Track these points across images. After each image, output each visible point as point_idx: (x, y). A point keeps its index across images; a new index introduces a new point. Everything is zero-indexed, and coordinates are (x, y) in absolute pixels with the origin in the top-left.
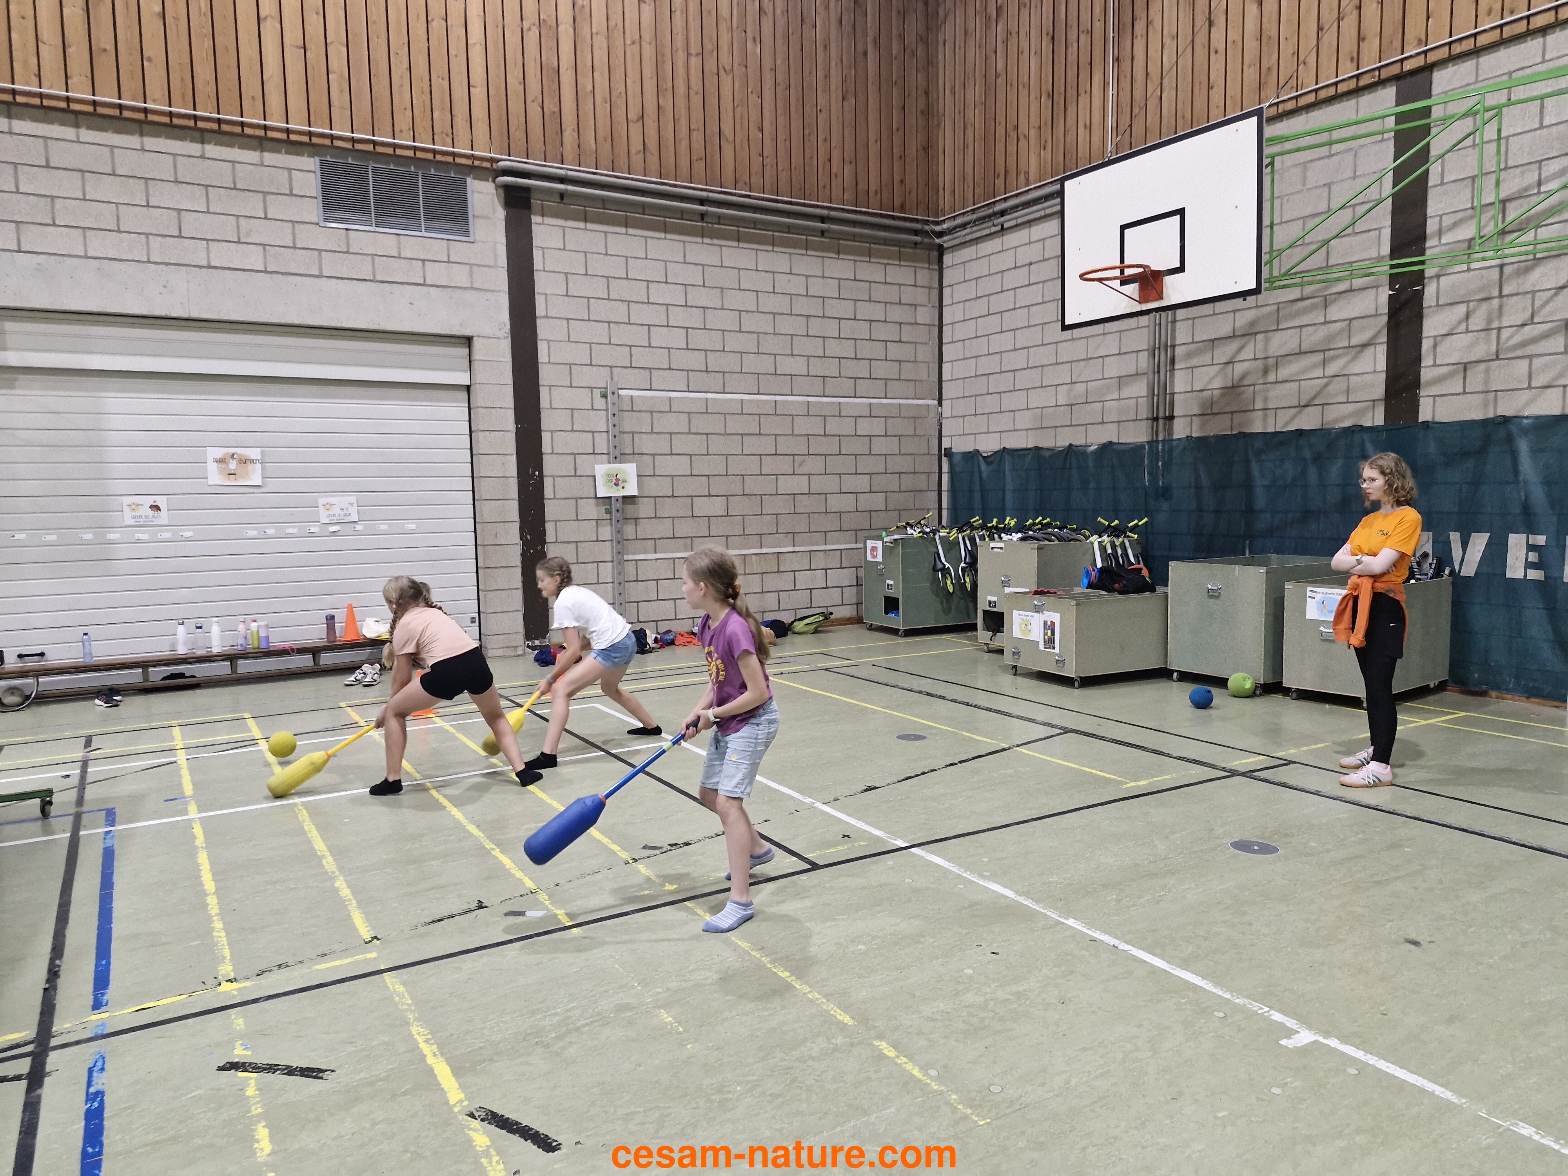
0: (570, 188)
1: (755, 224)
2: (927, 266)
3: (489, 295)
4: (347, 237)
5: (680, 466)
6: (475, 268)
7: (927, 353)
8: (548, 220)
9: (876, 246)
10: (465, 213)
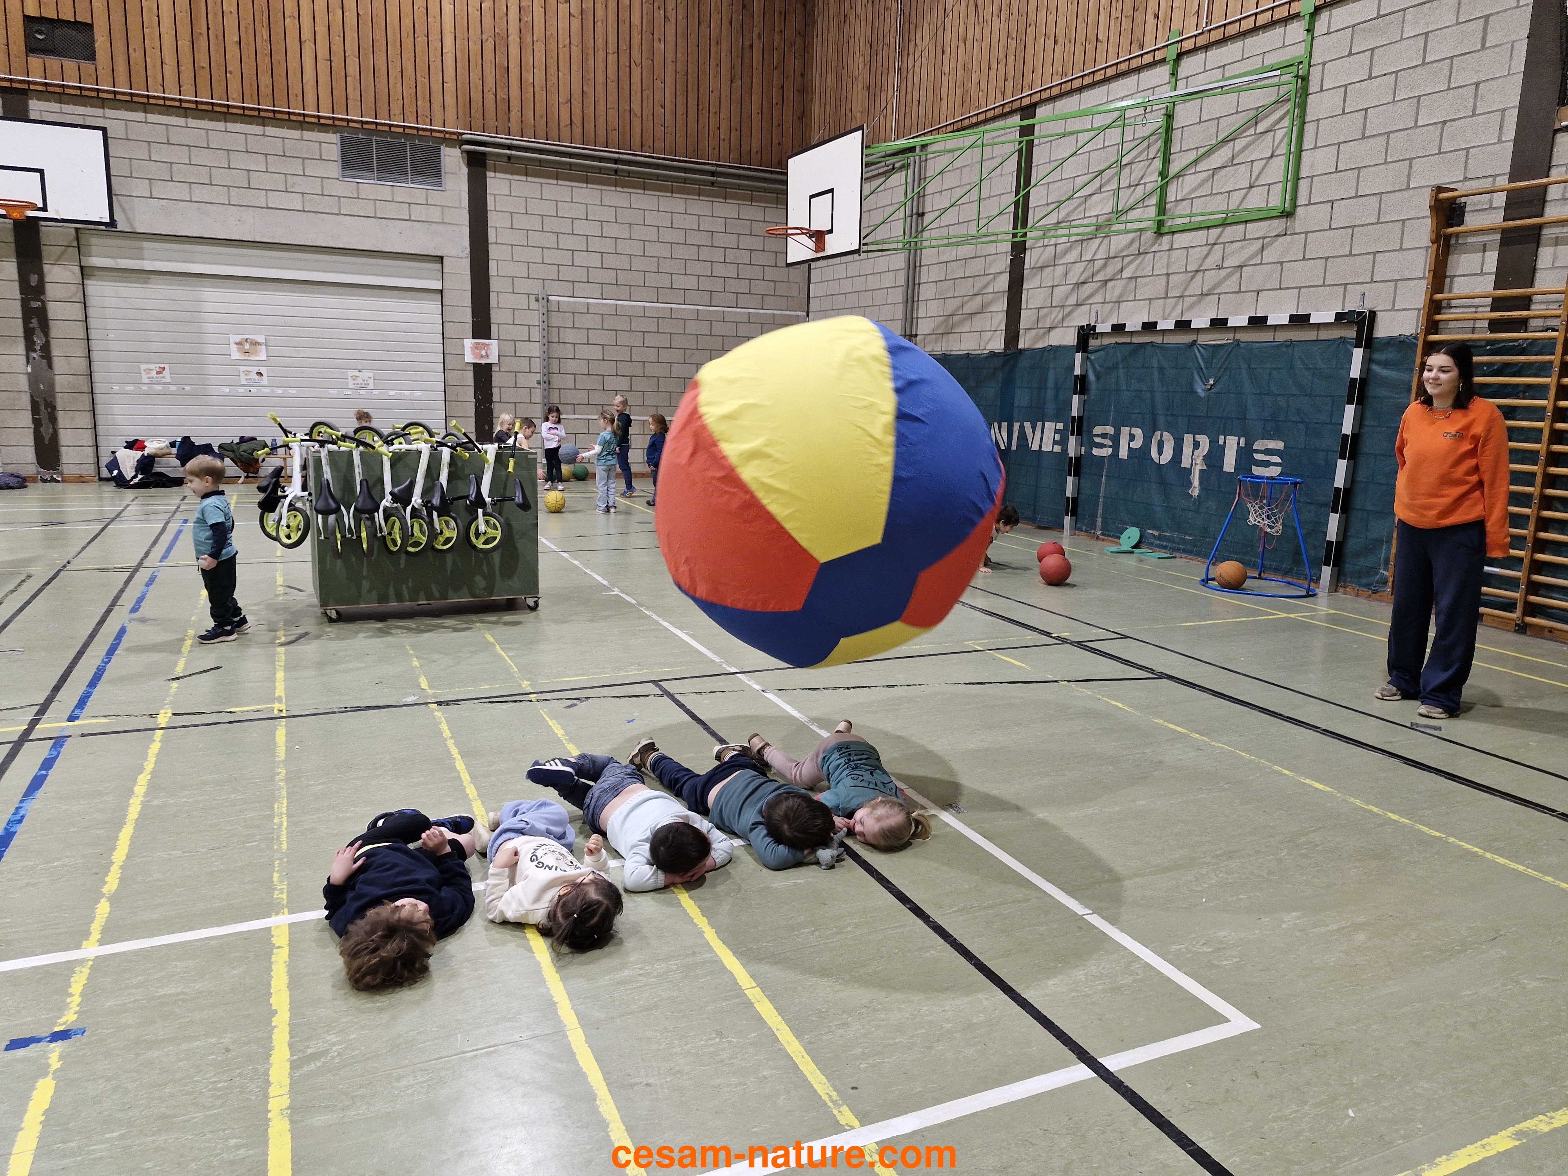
0: (514, 152)
1: (658, 177)
3: (454, 227)
4: (358, 188)
5: (593, 352)
6: (446, 209)
8: (498, 175)
10: (440, 171)
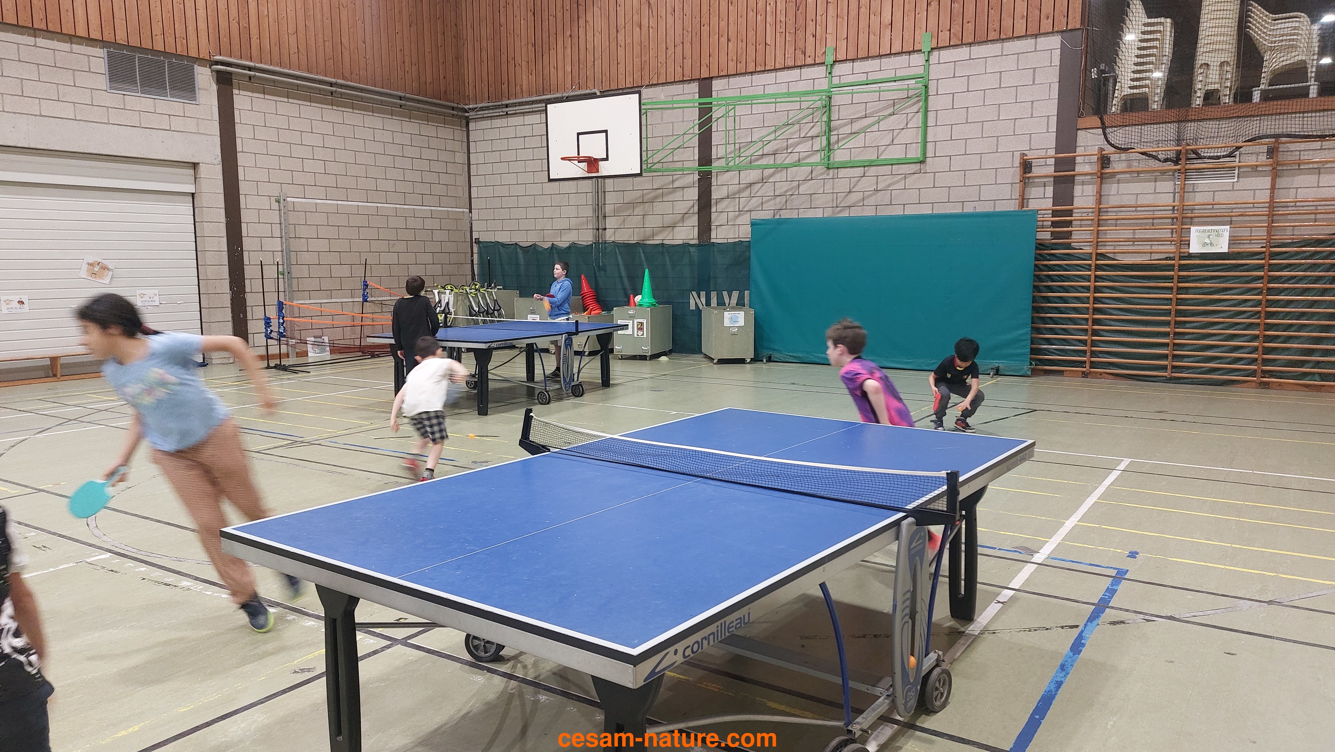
0: (256, 74)
2: (460, 128)
3: (207, 137)
4: (124, 100)
5: (322, 245)
6: (200, 121)
7: (462, 180)
8: (243, 92)
9: (432, 115)
10: (194, 86)
